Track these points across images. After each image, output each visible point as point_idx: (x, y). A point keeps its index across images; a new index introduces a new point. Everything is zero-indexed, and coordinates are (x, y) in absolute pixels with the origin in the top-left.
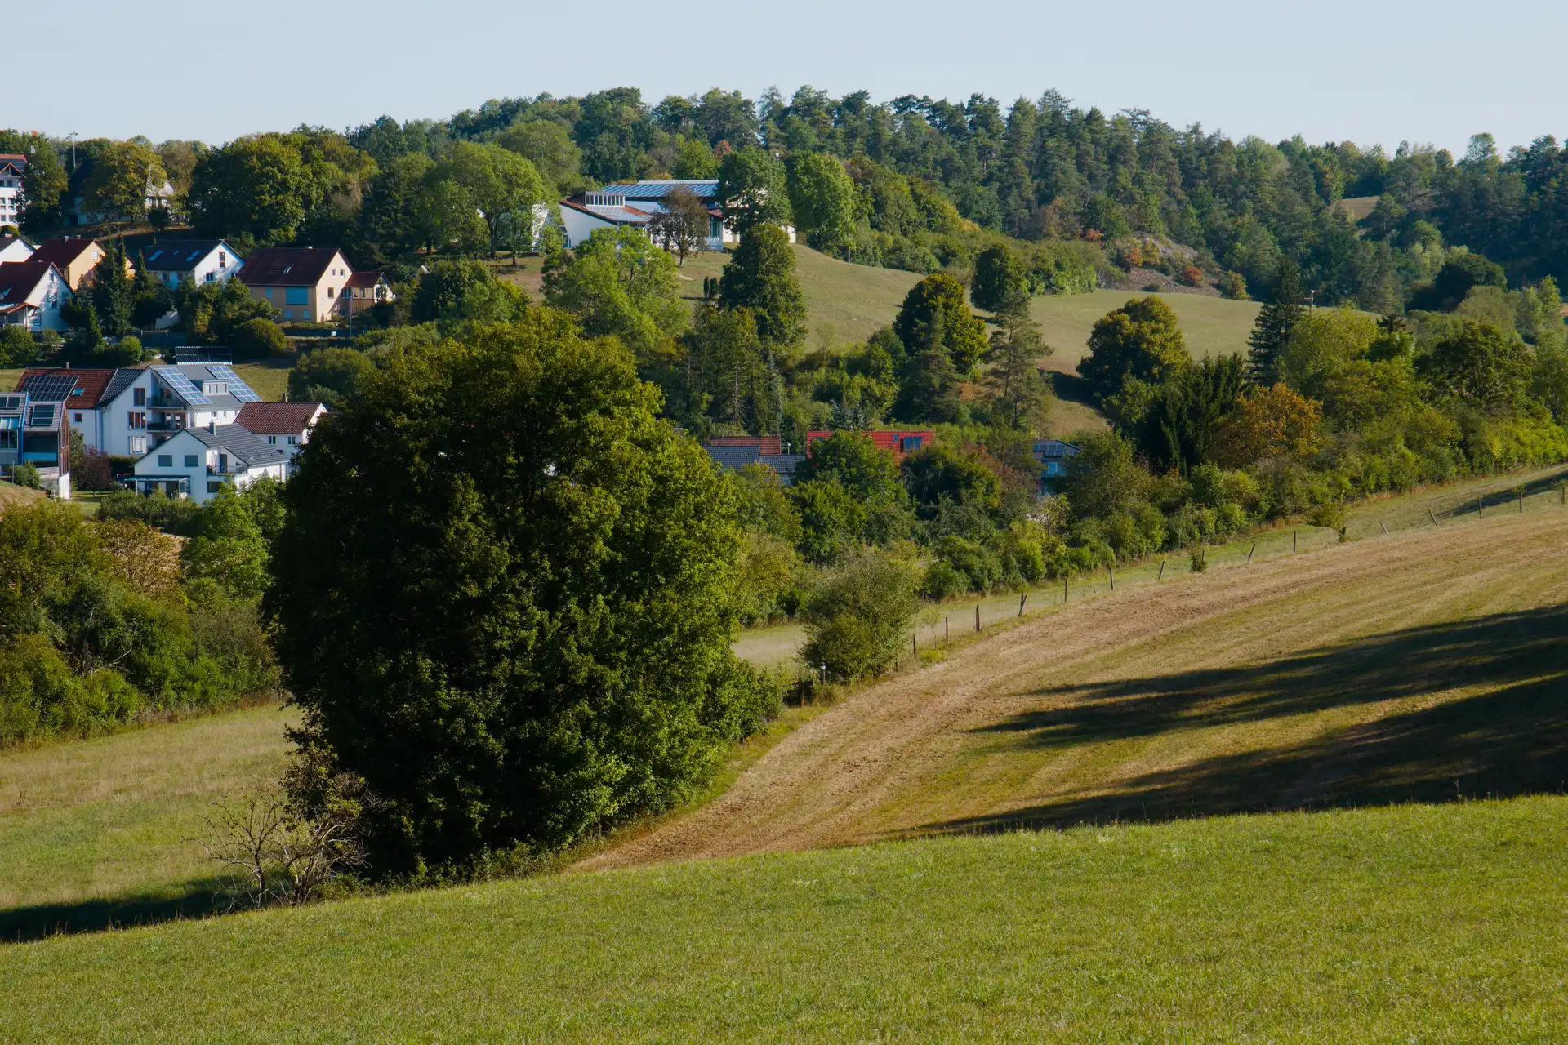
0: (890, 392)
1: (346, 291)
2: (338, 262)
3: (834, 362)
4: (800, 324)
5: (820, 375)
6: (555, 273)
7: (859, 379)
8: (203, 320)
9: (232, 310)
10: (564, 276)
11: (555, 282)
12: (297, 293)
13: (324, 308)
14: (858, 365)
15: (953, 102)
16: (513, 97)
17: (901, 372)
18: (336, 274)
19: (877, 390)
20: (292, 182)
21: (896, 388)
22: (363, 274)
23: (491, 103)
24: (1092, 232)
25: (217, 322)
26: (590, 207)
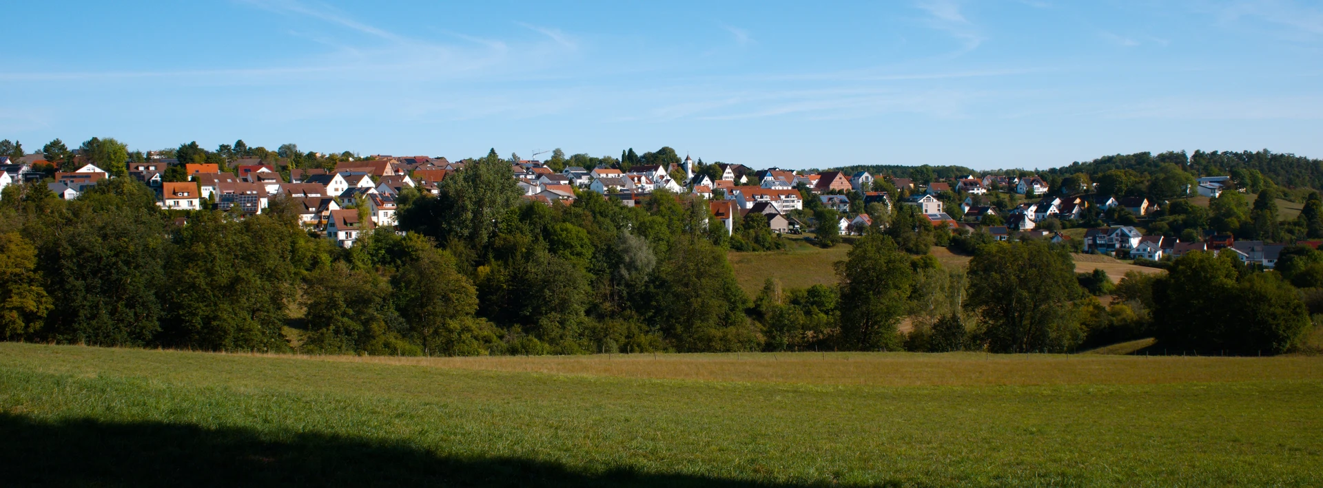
0: (1305, 230)
1: (1147, 207)
2: (1146, 201)
3: (1289, 223)
4: (1277, 213)
5: (1286, 226)
6: (1212, 202)
7: (1297, 227)
8: (1116, 215)
9: (1123, 213)
10: (1216, 203)
11: (1213, 205)
12: (1136, 209)
13: (1142, 212)
14: (1295, 224)
15: (1239, 152)
16: (1111, 155)
17: (1308, 225)
18: (1145, 204)
19: (1302, 230)
20: (1124, 181)
21: (1307, 230)
22: (1151, 204)
23: (1104, 157)
24: (1291, 186)
25: (1120, 216)
26: (1201, 184)
